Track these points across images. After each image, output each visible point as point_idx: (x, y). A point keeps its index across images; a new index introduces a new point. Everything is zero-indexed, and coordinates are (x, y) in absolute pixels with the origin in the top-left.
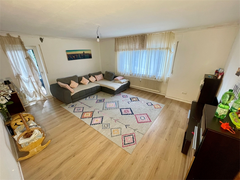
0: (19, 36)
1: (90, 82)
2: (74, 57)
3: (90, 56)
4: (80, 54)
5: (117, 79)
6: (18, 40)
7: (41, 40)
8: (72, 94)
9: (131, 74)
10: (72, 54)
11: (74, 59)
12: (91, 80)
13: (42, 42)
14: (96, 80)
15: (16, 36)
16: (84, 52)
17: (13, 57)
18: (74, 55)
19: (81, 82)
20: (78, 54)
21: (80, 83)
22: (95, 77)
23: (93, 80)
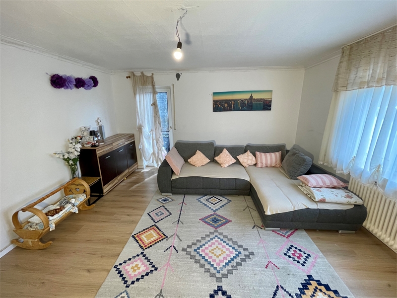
0: (153, 74)
1: (238, 162)
2: (226, 105)
3: (266, 106)
4: (242, 101)
5: (306, 179)
6: (150, 80)
7: (178, 76)
8: (174, 177)
9: (380, 182)
10: (223, 100)
11: (225, 110)
12: (241, 160)
13: (178, 80)
14: (255, 165)
15: (149, 75)
16: (251, 97)
17: (140, 102)
18: (226, 101)
19: (216, 158)
20: (236, 101)
21: (213, 161)
22: (255, 155)
23: (246, 160)
